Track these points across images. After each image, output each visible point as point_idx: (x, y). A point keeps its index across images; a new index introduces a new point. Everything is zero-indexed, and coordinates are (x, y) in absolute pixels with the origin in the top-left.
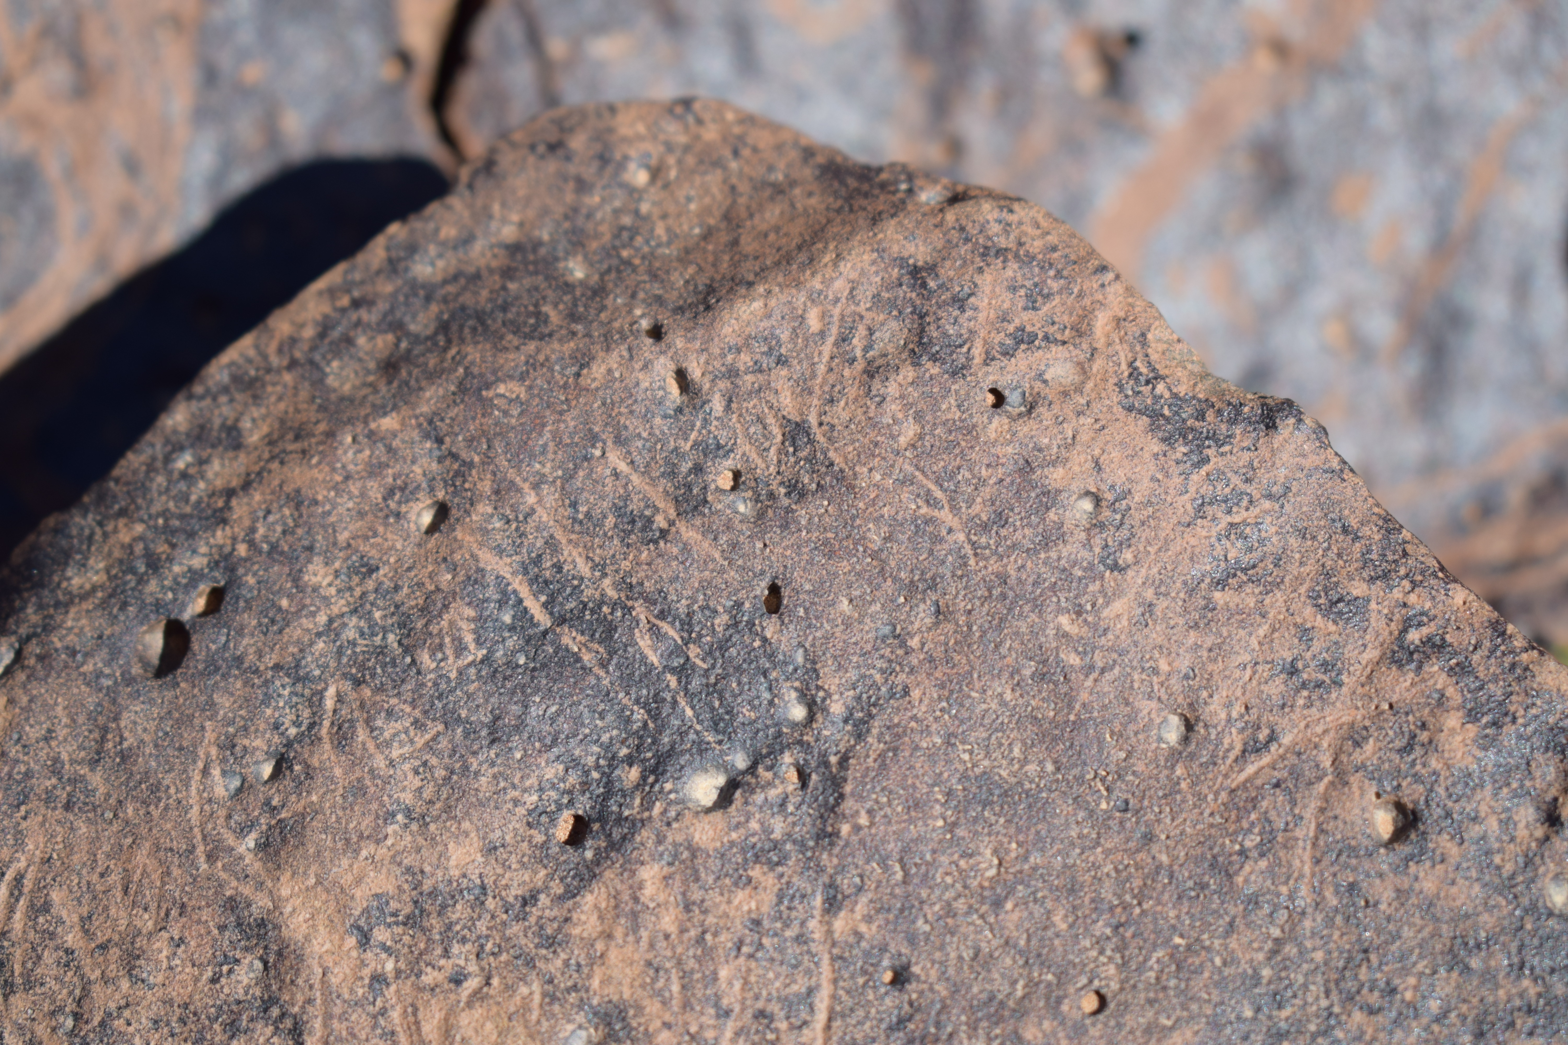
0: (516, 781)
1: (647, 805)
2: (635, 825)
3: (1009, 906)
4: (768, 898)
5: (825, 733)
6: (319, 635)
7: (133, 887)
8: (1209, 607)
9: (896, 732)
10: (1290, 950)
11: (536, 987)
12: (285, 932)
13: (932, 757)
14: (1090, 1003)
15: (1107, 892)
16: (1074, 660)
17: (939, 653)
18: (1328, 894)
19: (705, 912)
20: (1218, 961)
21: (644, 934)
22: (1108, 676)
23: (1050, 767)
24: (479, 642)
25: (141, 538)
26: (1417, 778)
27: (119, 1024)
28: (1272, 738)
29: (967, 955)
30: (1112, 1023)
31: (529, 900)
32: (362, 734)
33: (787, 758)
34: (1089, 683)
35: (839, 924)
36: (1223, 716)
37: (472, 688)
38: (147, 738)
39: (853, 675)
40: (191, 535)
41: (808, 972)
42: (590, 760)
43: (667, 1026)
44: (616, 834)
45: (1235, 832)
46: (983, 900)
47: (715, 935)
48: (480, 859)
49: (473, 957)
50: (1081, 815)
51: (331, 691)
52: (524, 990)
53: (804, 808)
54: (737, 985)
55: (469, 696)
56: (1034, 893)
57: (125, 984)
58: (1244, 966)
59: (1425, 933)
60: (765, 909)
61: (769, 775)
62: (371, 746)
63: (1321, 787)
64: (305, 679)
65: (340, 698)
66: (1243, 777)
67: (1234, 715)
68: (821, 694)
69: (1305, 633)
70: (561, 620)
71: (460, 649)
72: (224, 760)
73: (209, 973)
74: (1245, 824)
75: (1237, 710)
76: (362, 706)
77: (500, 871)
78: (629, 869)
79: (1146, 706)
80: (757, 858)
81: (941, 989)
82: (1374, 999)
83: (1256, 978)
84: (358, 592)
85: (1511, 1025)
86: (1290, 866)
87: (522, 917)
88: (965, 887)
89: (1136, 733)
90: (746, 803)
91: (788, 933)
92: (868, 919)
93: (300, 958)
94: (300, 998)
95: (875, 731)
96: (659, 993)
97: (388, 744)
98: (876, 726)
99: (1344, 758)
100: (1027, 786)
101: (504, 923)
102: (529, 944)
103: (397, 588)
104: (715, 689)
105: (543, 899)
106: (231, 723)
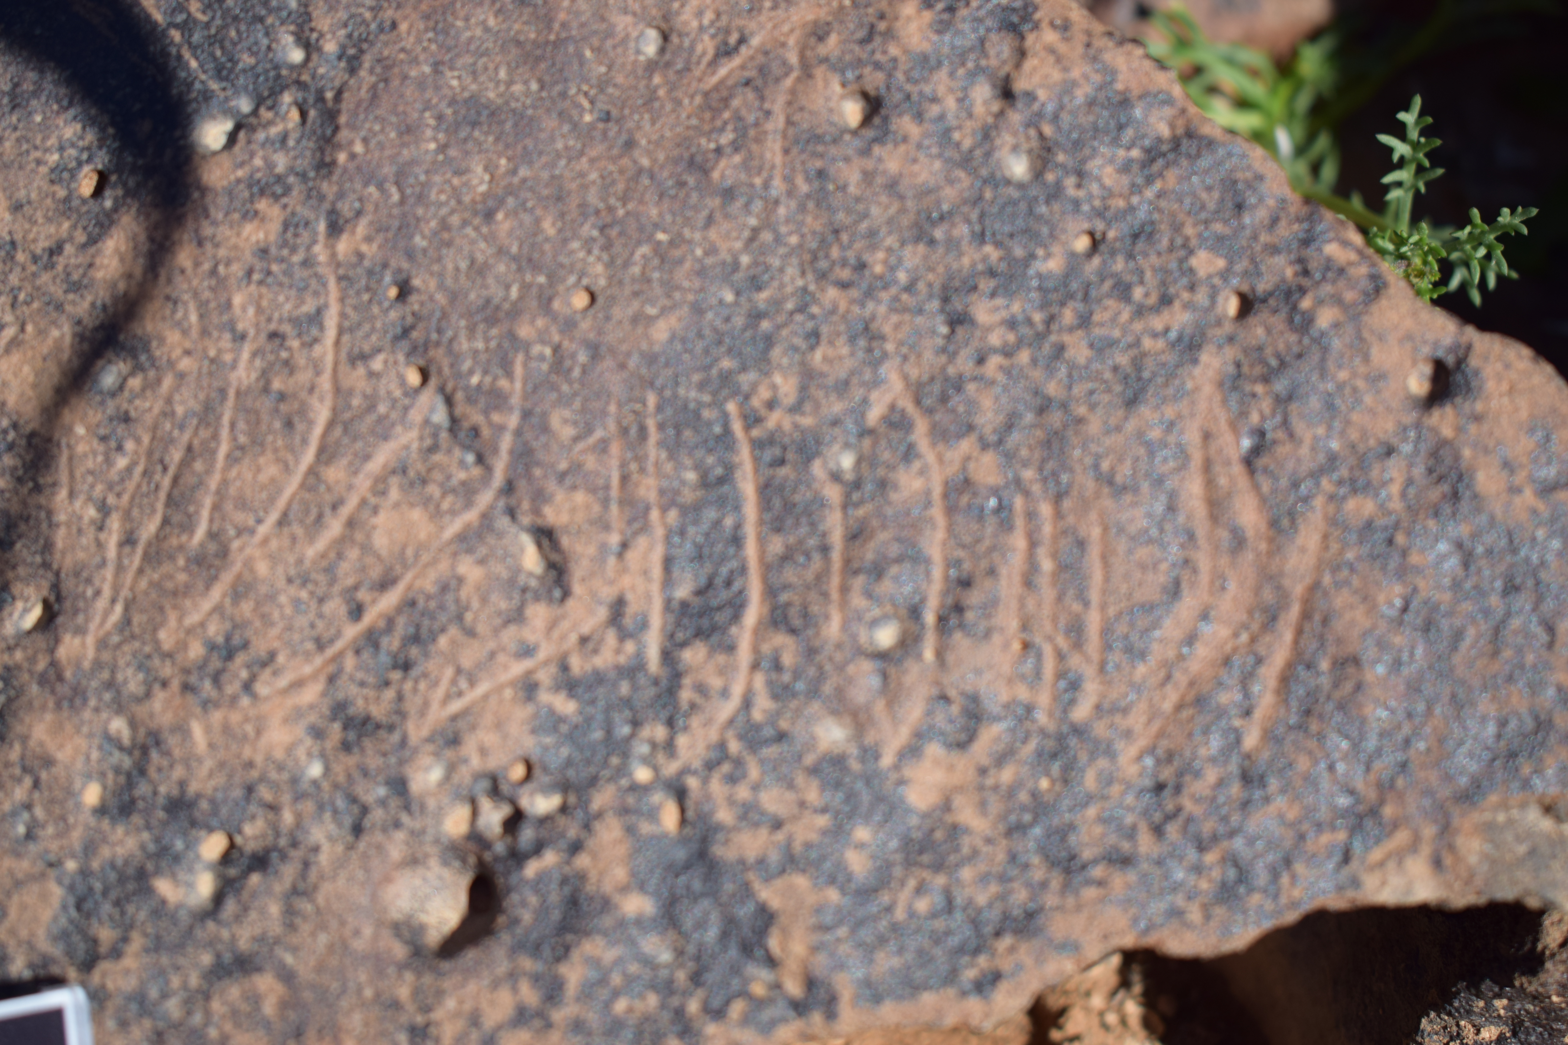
0: (38, 142)
1: (158, 152)
3: (500, 216)
4: (274, 227)
5: (321, 71)
9: (385, 64)
10: (767, 236)
11: (67, 329)
13: (421, 84)
14: (580, 300)
15: (593, 198)
18: (800, 181)
19: (217, 246)
20: (699, 252)
21: (162, 271)
23: (534, 86)
26: (877, 66)
28: (742, 40)
29: (463, 265)
30: (600, 316)
31: (56, 250)
33: (287, 98)
34: (566, 4)
35: (343, 246)
36: (695, 24)
39: (342, 15)
41: (316, 294)
43: (188, 353)
44: (131, 182)
45: (711, 132)
46: (475, 213)
47: (228, 264)
48: (8, 217)
49: (8, 308)
50: (566, 128)
52: (56, 333)
53: (304, 142)
54: (251, 311)
56: (524, 203)
58: (724, 255)
59: (892, 210)
60: (272, 238)
61: (269, 115)
63: (788, 82)
66: (714, 80)
67: (706, 22)
68: (315, 35)
74: (719, 123)
75: (709, 16)
77: (27, 226)
79: (622, 22)
80: (262, 193)
81: (441, 298)
82: (845, 274)
83: (736, 266)
85: (975, 288)
86: (762, 157)
87: (50, 266)
88: (459, 202)
89: (614, 47)
90: (249, 142)
91: (296, 259)
92: (368, 239)
95: (367, 65)
96: (179, 324)
98: (367, 61)
99: (809, 53)
100: (513, 105)
101: (34, 275)
102: (57, 291)
104: (217, 39)
105: (69, 249)
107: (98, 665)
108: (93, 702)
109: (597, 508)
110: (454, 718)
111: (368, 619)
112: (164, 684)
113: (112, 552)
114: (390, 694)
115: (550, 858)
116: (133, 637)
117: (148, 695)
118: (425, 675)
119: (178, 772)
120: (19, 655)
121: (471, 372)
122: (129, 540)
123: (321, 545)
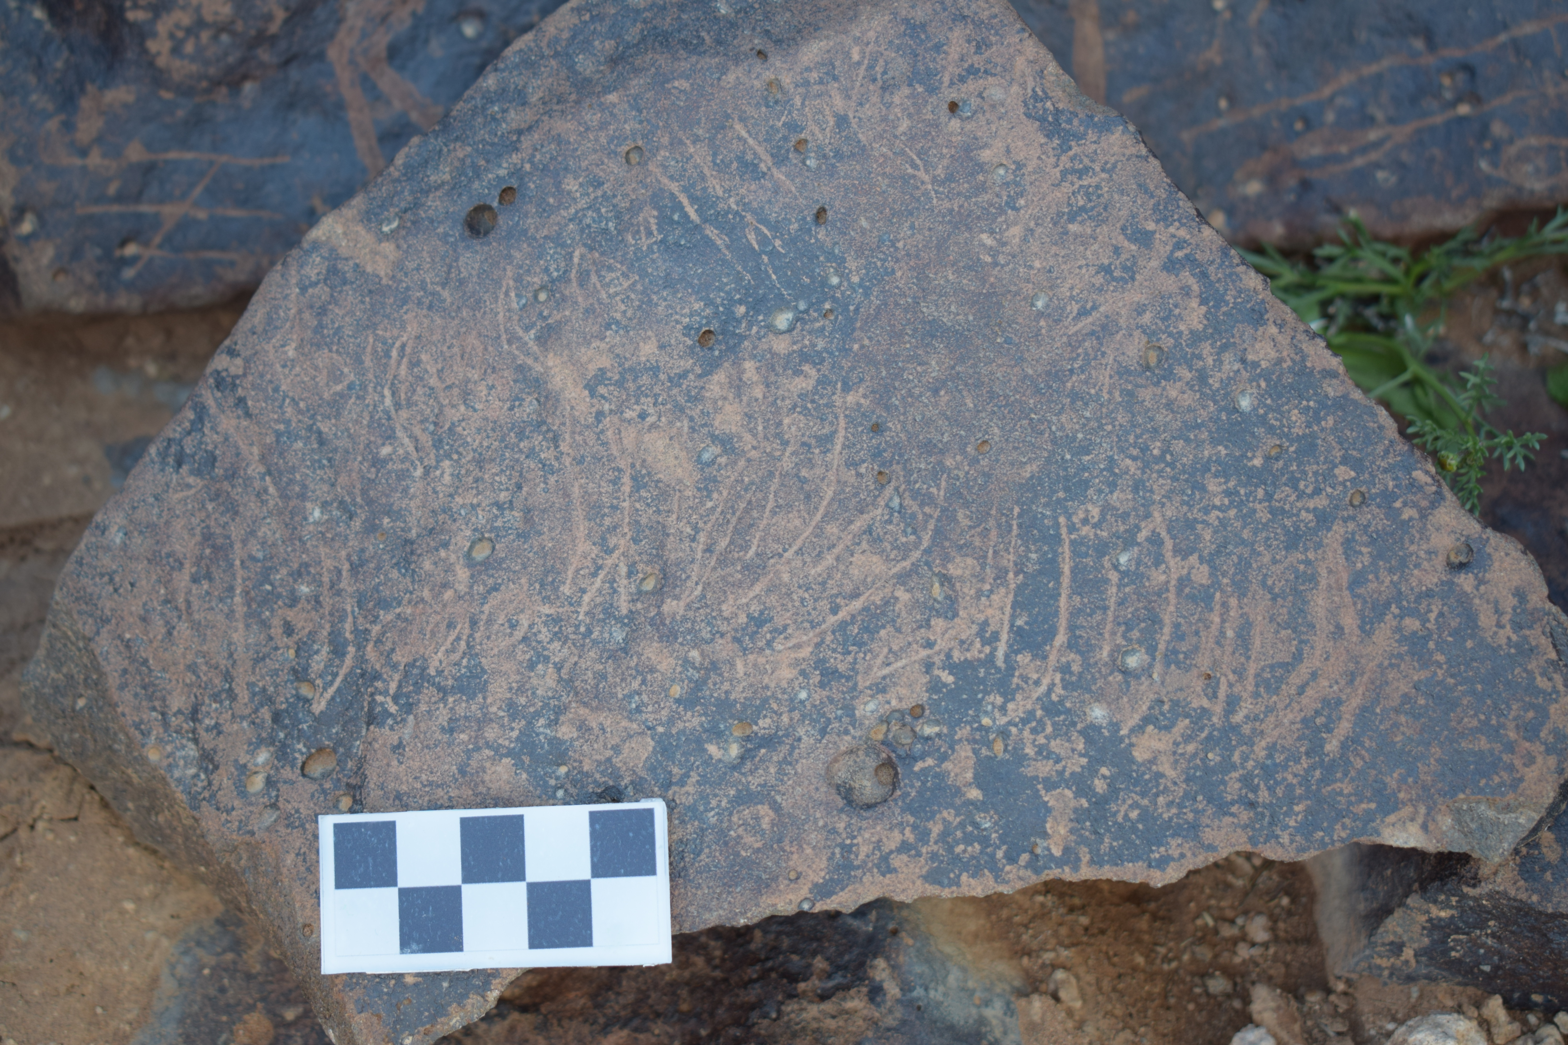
0: (678, 310)
1: (749, 327)
2: (742, 338)
3: (942, 393)
4: (812, 382)
5: (848, 293)
6: (570, 220)
7: (466, 356)
8: (1066, 233)
9: (887, 295)
10: (1094, 424)
11: (686, 423)
12: (549, 386)
13: (906, 309)
15: (997, 388)
16: (989, 259)
17: (913, 251)
18: (1117, 395)
19: (778, 388)
20: (1054, 428)
21: (745, 399)
22: (1007, 269)
23: (970, 318)
24: (659, 230)
25: (469, 156)
26: (1170, 335)
27: (459, 429)
28: (1094, 308)
29: (918, 418)
30: (993, 459)
31: (683, 375)
32: (594, 279)
33: (827, 306)
34: (995, 272)
35: (850, 398)
36: (1068, 294)
37: (655, 256)
38: (474, 273)
39: (864, 261)
40: (499, 156)
41: (831, 423)
42: (719, 300)
43: (754, 448)
44: (731, 342)
45: (1069, 359)
46: (929, 389)
47: (783, 400)
48: (657, 352)
49: (651, 405)
50: (986, 345)
51: (577, 253)
52: (678, 424)
53: (834, 335)
54: (793, 429)
55: (653, 261)
56: (957, 387)
57: (462, 408)
58: (1068, 431)
59: (1168, 419)
60: (810, 388)
61: (815, 314)
62: (598, 285)
63: (1118, 337)
64: (563, 245)
65: (582, 257)
66: (1076, 329)
67: (1074, 294)
68: (847, 271)
69: (1117, 250)
70: (705, 221)
71: (649, 233)
72: (517, 288)
73: (508, 404)
74: (1075, 355)
75: (1076, 291)
76: (594, 263)
77: (667, 359)
78: (737, 363)
79: (1026, 287)
80: (807, 361)
81: (903, 436)
82: (1136, 452)
83: (1074, 438)
84: (592, 196)
85: (1209, 470)
86: (1097, 379)
87: (679, 385)
88: (920, 381)
89: (1020, 301)
90: (802, 329)
91: (823, 402)
92: (865, 396)
93: (558, 400)
94: (557, 422)
95: (875, 293)
96: (751, 430)
97: (608, 285)
98: (876, 291)
99: (1132, 321)
100: (957, 327)
101: (669, 388)
102: (681, 400)
103: (614, 196)
104: (789, 265)
105: (691, 376)
106: (521, 267)
107: (685, 619)
108: (680, 640)
109: (978, 569)
110: (884, 678)
111: (842, 615)
112: (722, 635)
113: (699, 555)
114: (850, 658)
115: (930, 762)
116: (707, 606)
117: (712, 640)
118: (870, 651)
119: (726, 686)
120: (639, 605)
121: (916, 482)
122: (709, 550)
123: (819, 569)
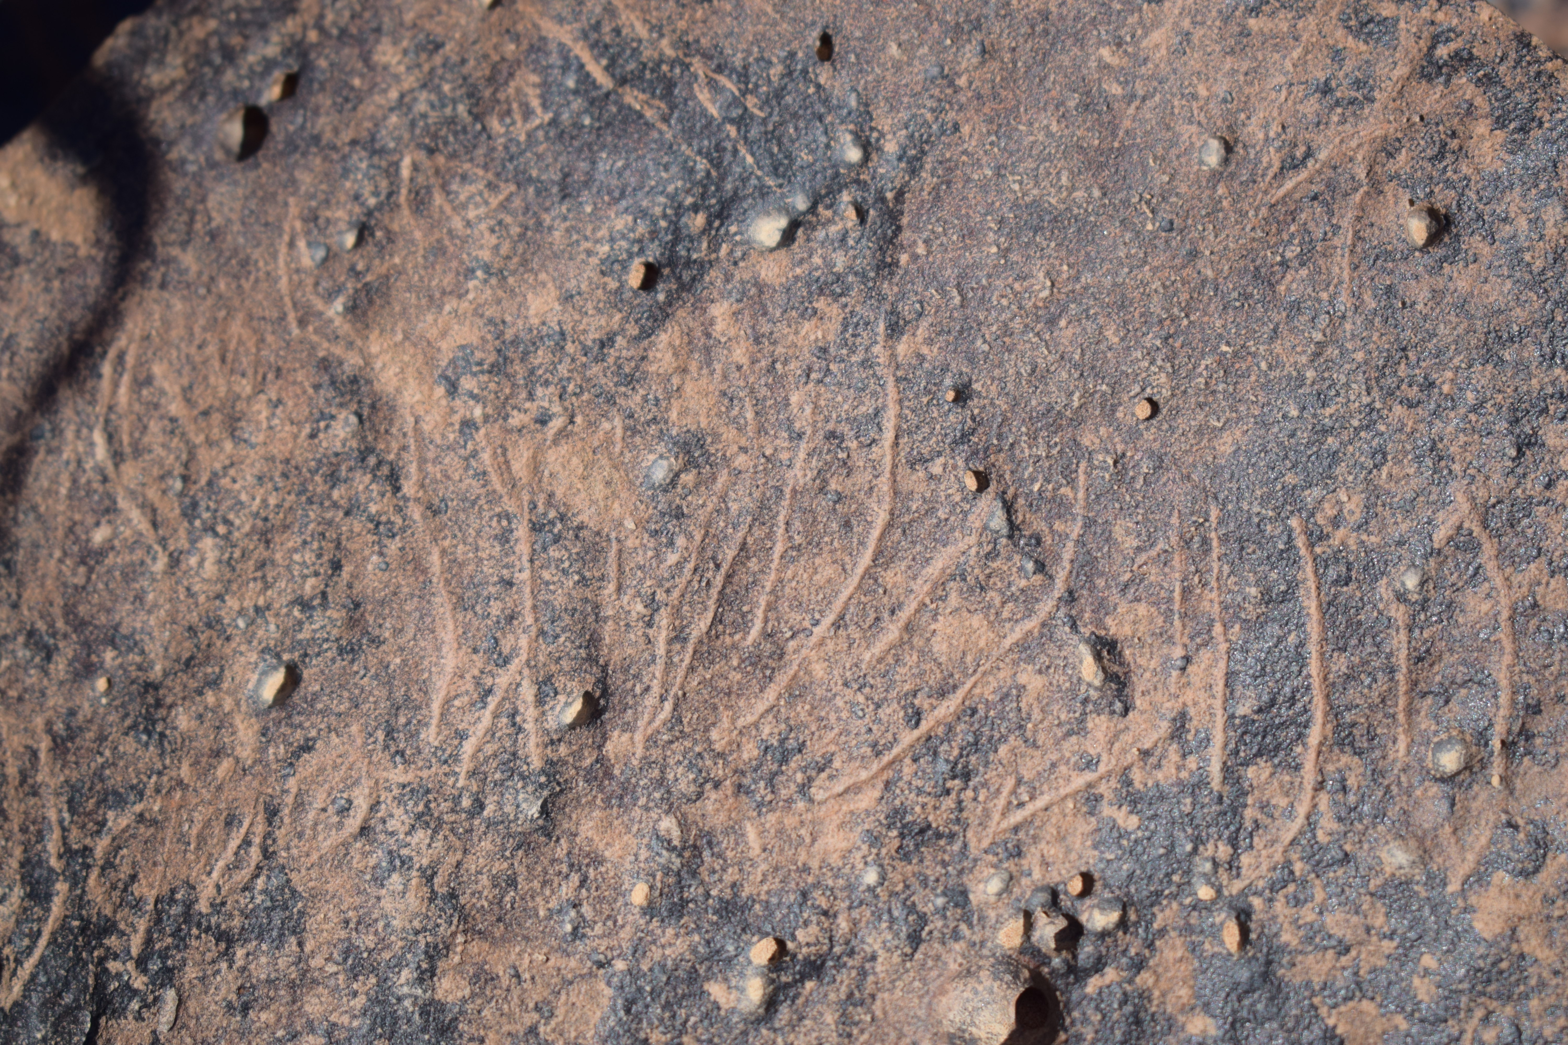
0: (588, 233)
1: (714, 247)
2: (703, 266)
3: (1063, 323)
4: (833, 327)
5: (881, 171)
6: (392, 109)
7: (230, 356)
8: (1245, 33)
9: (948, 167)
10: (1332, 352)
11: (618, 422)
12: (377, 386)
13: (984, 188)
14: (1143, 410)
15: (1156, 307)
16: (1116, 90)
17: (986, 90)
18: (1367, 297)
19: (774, 343)
20: (1264, 365)
21: (718, 367)
22: (1149, 104)
23: (1096, 193)
24: (545, 106)
25: (215, 32)
26: (1449, 184)
27: (225, 482)
28: (1309, 154)
29: (1025, 370)
30: (1165, 426)
31: (607, 342)
32: (438, 199)
33: (845, 197)
34: (1131, 111)
35: (902, 348)
36: (1261, 136)
37: (541, 149)
38: (234, 217)
39: (904, 115)
40: (263, 26)
41: (874, 394)
42: (658, 210)
43: (744, 450)
44: (686, 276)
45: (1276, 244)
46: (1038, 318)
47: (785, 363)
48: (557, 307)
49: (556, 398)
50: (1128, 236)
51: (406, 162)
52: (606, 426)
53: (864, 241)
54: (808, 410)
55: (540, 157)
56: (1087, 310)
57: (228, 446)
58: (1289, 369)
59: (1460, 330)
60: (831, 337)
61: (828, 213)
62: (448, 209)
63: (1357, 197)
64: (382, 152)
65: (415, 167)
66: (1281, 192)
67: (1272, 134)
68: (875, 135)
69: (1337, 55)
70: (623, 81)
71: (528, 113)
72: (308, 233)
73: (307, 430)
74: (1285, 237)
75: (1275, 129)
76: (437, 172)
77: (577, 317)
78: (699, 307)
79: (1187, 131)
80: (821, 291)
81: (1002, 404)
82: (1413, 393)
83: (1300, 379)
84: (426, 68)
85: (1545, 411)
86: (1330, 273)
87: (600, 359)
88: (1020, 308)
89: (1178, 157)
90: (808, 240)
91: (854, 359)
92: (930, 342)
93: (393, 409)
94: (395, 446)
95: (928, 167)
96: (735, 420)
97: (464, 206)
98: (929, 162)
99: (1378, 169)
100: (1076, 211)
101: (584, 365)
102: (608, 383)
103: (463, 61)
104: (773, 136)
105: (620, 341)
106: (312, 197)
107: (647, 763)
108: (642, 801)
109: (1160, 621)
110: (1016, 829)
111: (924, 726)
112: (717, 785)
113: (661, 649)
114: (949, 802)
115: (1111, 974)
116: (683, 735)
117: (700, 795)
118: (985, 785)
119: (731, 875)
120: (563, 750)
121: (1033, 480)
122: (678, 637)
123: (878, 648)
